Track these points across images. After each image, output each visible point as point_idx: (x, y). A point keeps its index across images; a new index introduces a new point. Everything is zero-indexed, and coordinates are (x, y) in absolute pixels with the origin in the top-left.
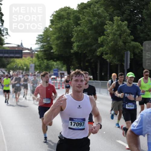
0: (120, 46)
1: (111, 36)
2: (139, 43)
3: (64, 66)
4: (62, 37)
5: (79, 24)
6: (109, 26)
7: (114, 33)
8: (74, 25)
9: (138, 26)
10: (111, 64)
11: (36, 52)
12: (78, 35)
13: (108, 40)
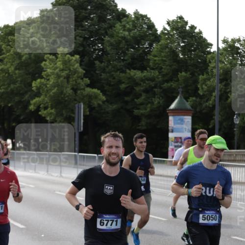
0: (68, 96)
1: (52, 78)
2: (98, 89)
6: (49, 63)
7: (57, 74)
9: (97, 62)
13: (48, 86)
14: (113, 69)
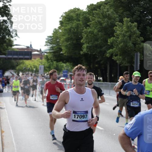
0: (130, 48)
1: (120, 37)
4: (72, 38)
5: (88, 26)
6: (119, 27)
7: (123, 34)
8: (83, 26)
9: (148, 28)
10: (121, 66)
11: (45, 54)
12: (87, 36)
13: (118, 42)
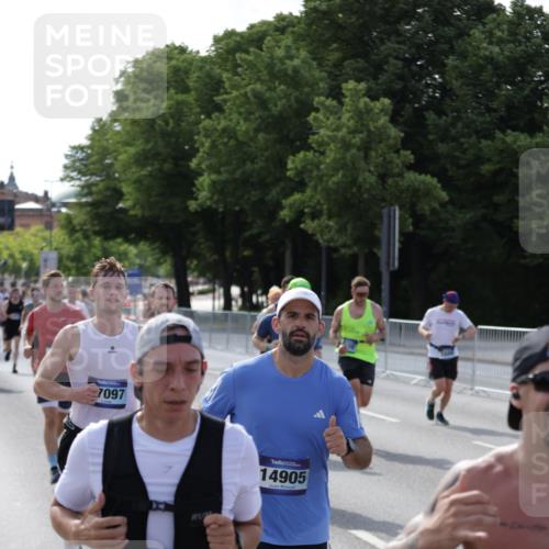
0: (368, 190)
1: (331, 150)
2: (433, 175)
3: (165, 261)
4: (158, 154)
5: (219, 108)
6: (325, 114)
7: (343, 140)
8: (198, 110)
9: (431, 116)
10: (335, 256)
11: (64, 210)
12: (214, 145)
13: (322, 167)
14: (466, 131)
